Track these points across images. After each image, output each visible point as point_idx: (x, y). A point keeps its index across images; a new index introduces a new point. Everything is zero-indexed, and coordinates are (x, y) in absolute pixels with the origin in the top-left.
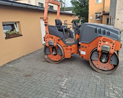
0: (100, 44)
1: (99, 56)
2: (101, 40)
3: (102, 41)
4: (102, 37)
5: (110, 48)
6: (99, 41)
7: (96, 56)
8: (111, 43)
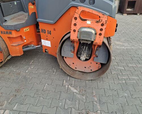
0: (75, 25)
1: (74, 49)
2: (77, 15)
3: (78, 19)
4: (79, 7)
5: (96, 34)
6: (73, 19)
7: (70, 50)
8: (97, 22)
